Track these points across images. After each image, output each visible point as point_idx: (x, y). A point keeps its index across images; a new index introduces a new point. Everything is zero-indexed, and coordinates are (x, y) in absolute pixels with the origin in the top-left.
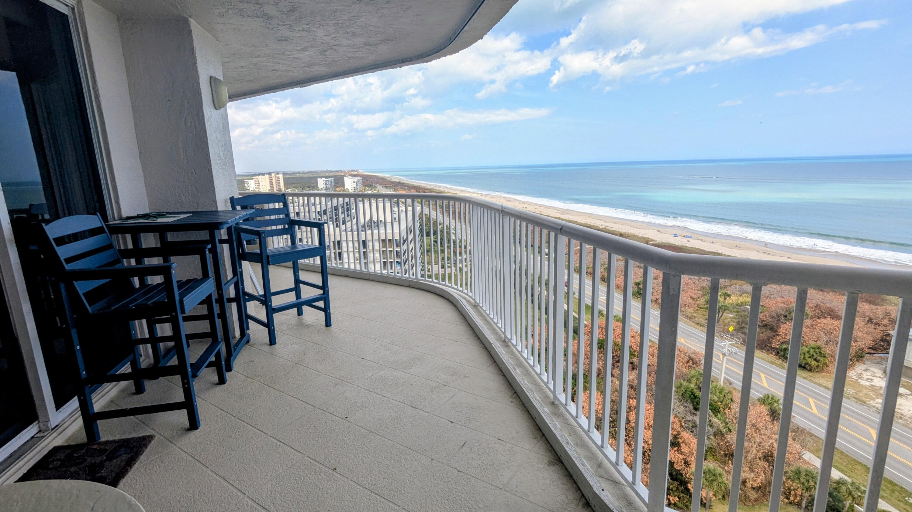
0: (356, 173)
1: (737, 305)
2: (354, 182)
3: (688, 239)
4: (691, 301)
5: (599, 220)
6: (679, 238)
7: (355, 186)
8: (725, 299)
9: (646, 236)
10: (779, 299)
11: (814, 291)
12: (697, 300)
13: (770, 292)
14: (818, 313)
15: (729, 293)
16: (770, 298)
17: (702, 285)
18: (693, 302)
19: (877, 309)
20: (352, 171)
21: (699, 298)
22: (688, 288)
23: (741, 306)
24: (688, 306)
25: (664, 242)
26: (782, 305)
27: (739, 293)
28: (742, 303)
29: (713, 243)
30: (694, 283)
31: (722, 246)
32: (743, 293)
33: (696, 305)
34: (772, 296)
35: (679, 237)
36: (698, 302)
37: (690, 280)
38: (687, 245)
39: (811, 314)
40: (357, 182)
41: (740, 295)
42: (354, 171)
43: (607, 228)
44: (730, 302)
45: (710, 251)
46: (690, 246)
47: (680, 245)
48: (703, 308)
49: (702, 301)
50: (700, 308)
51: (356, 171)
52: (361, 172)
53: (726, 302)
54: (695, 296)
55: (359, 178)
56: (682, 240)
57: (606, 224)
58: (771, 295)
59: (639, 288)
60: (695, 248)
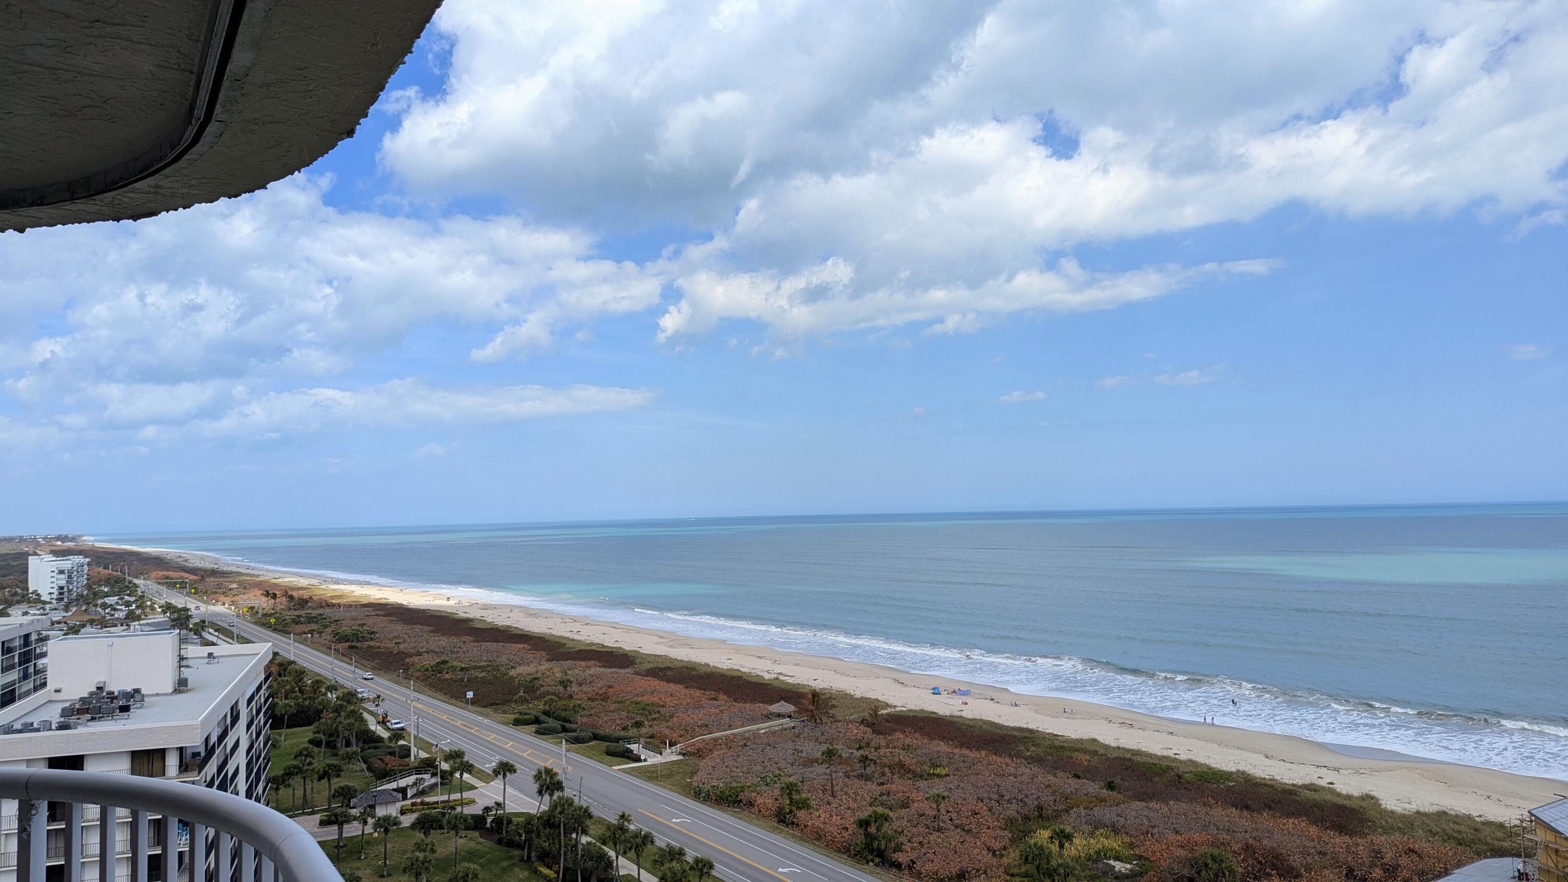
0: (71, 544)
1: (1089, 860)
2: (61, 572)
3: (964, 698)
4: (988, 858)
5: (760, 657)
6: (943, 697)
7: (63, 583)
8: (1061, 846)
9: (872, 695)
10: (1172, 837)
11: (1234, 810)
12: (1002, 856)
13: (1150, 821)
14: (1253, 866)
15: (1068, 829)
16: (1152, 835)
17: (1008, 812)
18: (995, 861)
19: (1357, 845)
20: (58, 538)
21: (1005, 848)
22: (979, 824)
23: (1095, 862)
24: (985, 873)
25: (913, 708)
26: (1180, 852)
27: (1087, 828)
28: (1098, 853)
29: (1016, 705)
30: (990, 810)
31: (1036, 711)
32: (1096, 828)
33: (1002, 869)
34: (1155, 831)
35: (944, 694)
36: (1005, 860)
37: (980, 804)
38: (964, 714)
39: (1240, 870)
40: (70, 573)
41: (1092, 834)
42: (64, 539)
43: (781, 677)
44: (1073, 852)
45: (1012, 725)
46: (970, 717)
47: (948, 714)
48: (1018, 875)
49: (1012, 855)
50: (1012, 875)
51: (73, 539)
52: (90, 541)
53: (1065, 852)
54: (997, 846)
55: (79, 559)
56: (951, 701)
57: (778, 669)
58: (1153, 827)
59: (867, 835)
60: (981, 720)
